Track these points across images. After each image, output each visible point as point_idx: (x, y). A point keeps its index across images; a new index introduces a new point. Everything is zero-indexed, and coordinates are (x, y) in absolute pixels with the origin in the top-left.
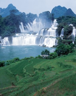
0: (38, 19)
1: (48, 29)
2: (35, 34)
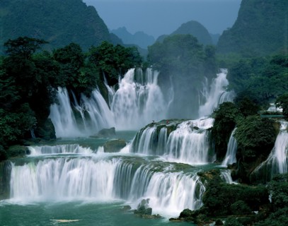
0: (144, 70)
1: (173, 128)
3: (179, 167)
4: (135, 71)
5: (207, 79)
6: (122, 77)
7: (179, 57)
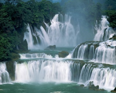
0: (64, 15)
2: (63, 54)
3: (106, 66)
4: (59, 15)
5: (97, 21)
6: (52, 19)
7: (84, 9)
